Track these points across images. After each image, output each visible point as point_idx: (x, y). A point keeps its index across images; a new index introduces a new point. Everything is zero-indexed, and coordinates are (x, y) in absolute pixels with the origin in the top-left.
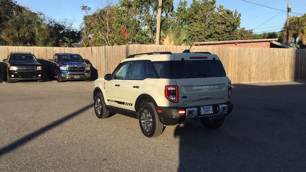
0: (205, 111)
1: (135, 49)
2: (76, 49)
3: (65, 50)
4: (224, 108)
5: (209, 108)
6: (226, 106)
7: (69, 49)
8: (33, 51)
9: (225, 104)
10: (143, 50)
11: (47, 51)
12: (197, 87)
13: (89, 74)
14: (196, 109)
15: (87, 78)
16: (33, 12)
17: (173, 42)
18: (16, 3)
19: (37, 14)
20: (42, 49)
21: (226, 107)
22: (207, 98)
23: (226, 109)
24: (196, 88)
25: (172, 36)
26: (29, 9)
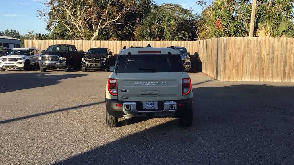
0: (148, 106)
1: (223, 43)
2: (191, 43)
3: (181, 43)
4: (172, 106)
5: (153, 104)
6: (175, 103)
7: (185, 42)
8: (154, 44)
9: (174, 101)
10: (232, 43)
11: (166, 45)
12: (139, 81)
13: (190, 66)
14: (135, 104)
15: (187, 70)
16: (185, 9)
17: (269, 34)
18: (154, 2)
19: (188, 11)
20: (161, 43)
21: (174, 105)
22: (150, 94)
23: (175, 106)
24: (138, 83)
25: (269, 26)
26: (181, 7)
